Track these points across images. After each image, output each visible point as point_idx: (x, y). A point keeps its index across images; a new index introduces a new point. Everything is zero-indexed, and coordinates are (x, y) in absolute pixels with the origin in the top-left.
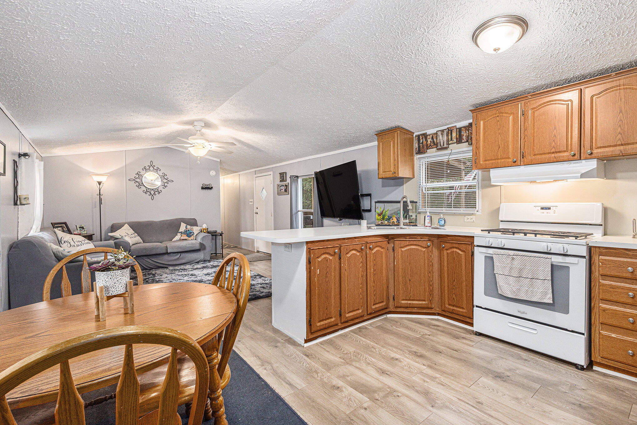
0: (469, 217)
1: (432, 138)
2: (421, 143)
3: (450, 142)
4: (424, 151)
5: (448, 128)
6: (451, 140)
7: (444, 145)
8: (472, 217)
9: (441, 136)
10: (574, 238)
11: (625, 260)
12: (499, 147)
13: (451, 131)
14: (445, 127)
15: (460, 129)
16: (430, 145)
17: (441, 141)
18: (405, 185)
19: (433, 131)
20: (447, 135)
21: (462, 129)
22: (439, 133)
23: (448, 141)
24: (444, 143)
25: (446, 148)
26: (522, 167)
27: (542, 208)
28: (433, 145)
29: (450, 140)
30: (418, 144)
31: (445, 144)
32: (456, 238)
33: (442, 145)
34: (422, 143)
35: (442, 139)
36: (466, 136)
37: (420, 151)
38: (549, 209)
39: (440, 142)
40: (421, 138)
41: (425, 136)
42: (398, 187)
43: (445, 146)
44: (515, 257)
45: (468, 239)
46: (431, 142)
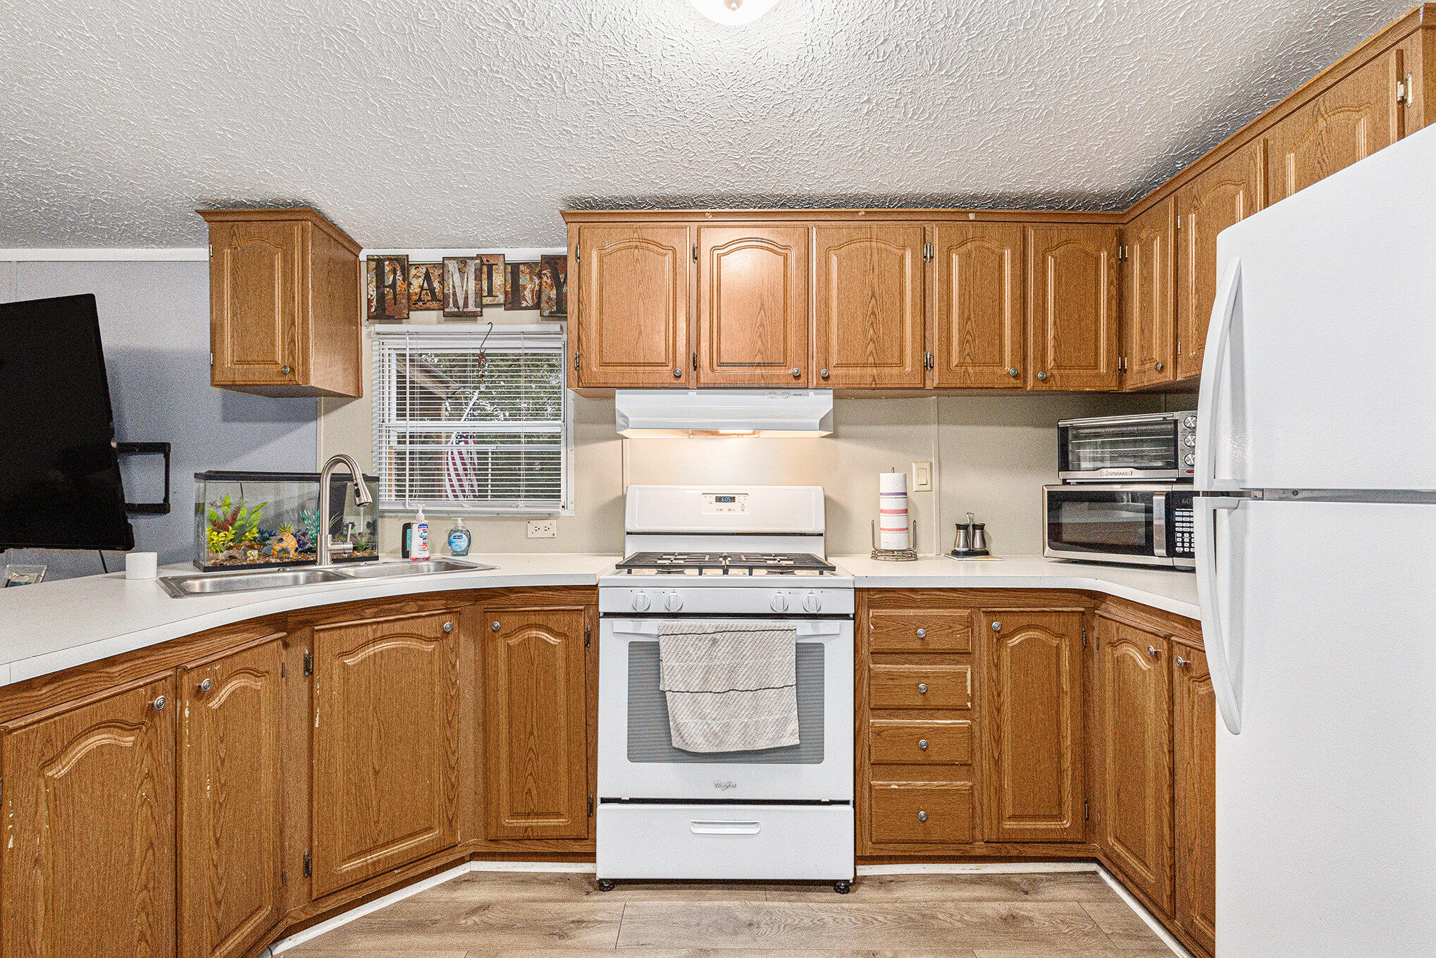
0: (541, 524)
1: (427, 277)
2: (389, 286)
3: (486, 300)
4: (400, 313)
5: (479, 257)
6: (490, 294)
7: (466, 305)
8: (547, 523)
9: (457, 276)
10: (817, 572)
11: (912, 612)
12: (640, 333)
13: (490, 267)
14: (473, 253)
15: (515, 269)
16: (420, 300)
17: (458, 291)
18: (322, 421)
19: (436, 255)
20: (478, 278)
21: (522, 267)
22: (452, 266)
23: (479, 294)
24: (466, 298)
25: (473, 316)
26: (692, 394)
27: (719, 499)
28: (430, 298)
29: (485, 294)
30: (378, 287)
31: (471, 302)
32: (539, 594)
33: (461, 303)
34: (393, 286)
35: (463, 286)
36: (532, 291)
37: (384, 310)
38: (733, 499)
39: (454, 294)
40: (387, 269)
41: (402, 264)
42: (296, 424)
43: (471, 308)
44: (718, 636)
45: (576, 596)
46: (422, 288)
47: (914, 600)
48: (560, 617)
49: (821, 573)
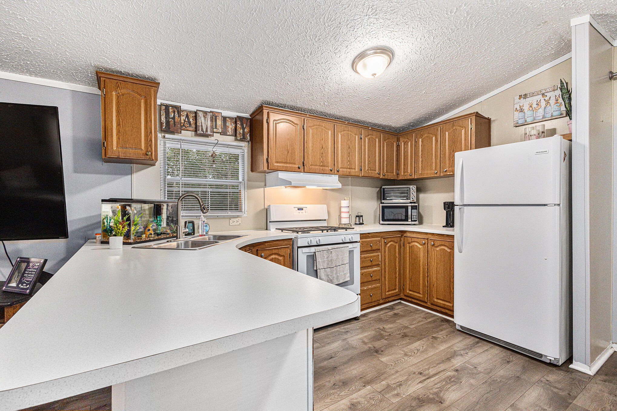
0: (235, 220)
1: (187, 116)
2: (171, 118)
3: (215, 130)
4: (177, 131)
5: (211, 112)
6: (216, 128)
7: (207, 131)
8: (237, 219)
9: (203, 118)
10: (345, 230)
11: (369, 239)
12: (288, 152)
13: (216, 117)
14: (209, 110)
15: (224, 119)
16: (184, 126)
17: (203, 125)
18: (135, 175)
19: (194, 108)
20: (212, 121)
21: (227, 119)
22: (201, 114)
23: (212, 127)
24: (207, 128)
25: (207, 136)
26: (302, 174)
27: (298, 209)
28: (188, 126)
29: (214, 128)
30: (166, 118)
31: (209, 130)
32: (274, 243)
33: (205, 130)
34: (174, 118)
35: (205, 123)
36: (231, 129)
37: (169, 128)
38: (302, 209)
39: (202, 126)
40: (171, 110)
41: (178, 109)
42: (119, 176)
43: (209, 133)
45: (286, 242)
46: (185, 121)
47: (369, 236)
48: (282, 250)
49: (346, 230)
